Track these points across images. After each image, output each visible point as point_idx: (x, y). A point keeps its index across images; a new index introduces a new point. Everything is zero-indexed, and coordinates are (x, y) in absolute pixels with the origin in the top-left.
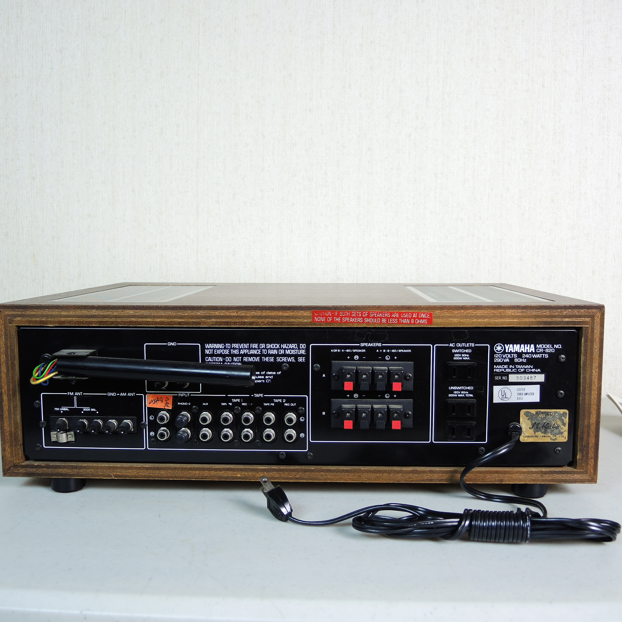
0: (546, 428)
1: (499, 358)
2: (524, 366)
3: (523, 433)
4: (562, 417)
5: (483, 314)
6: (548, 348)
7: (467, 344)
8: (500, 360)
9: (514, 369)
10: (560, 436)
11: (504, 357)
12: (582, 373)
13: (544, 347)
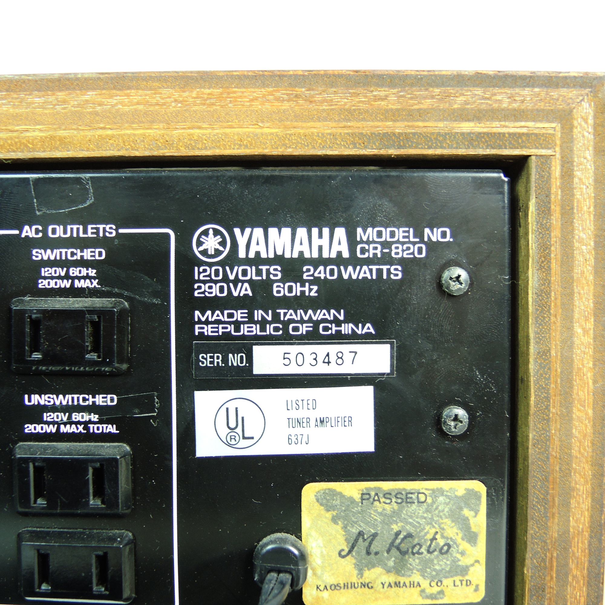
0: (404, 553)
1: (212, 281)
2: (310, 312)
3: (315, 574)
4: (461, 509)
5: (141, 107)
6: (401, 240)
7: (90, 227)
8: (215, 291)
9: (270, 323)
10: (458, 583)
11: (232, 277)
12: (535, 338)
13: (386, 236)
